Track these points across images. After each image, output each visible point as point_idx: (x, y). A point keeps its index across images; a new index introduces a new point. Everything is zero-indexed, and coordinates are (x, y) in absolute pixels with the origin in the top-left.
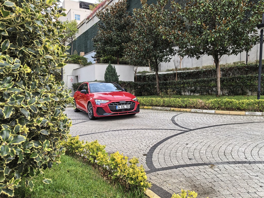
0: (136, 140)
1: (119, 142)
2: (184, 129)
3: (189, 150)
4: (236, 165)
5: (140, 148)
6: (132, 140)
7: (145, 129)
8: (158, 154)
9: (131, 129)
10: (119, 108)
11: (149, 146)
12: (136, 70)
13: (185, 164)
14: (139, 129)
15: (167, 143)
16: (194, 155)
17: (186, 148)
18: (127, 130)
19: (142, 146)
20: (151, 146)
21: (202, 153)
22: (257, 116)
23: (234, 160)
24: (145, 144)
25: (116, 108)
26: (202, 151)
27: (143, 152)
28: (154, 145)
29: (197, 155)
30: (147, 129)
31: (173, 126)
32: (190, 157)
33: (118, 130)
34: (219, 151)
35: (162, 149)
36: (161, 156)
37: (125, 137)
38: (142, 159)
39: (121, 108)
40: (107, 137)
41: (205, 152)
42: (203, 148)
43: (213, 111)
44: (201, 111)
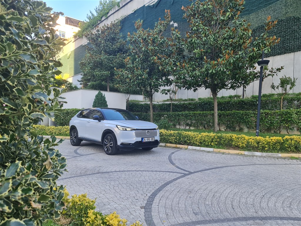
0: (131, 187)
1: (110, 189)
2: (183, 172)
3: (193, 200)
4: (248, 223)
5: (136, 198)
6: (125, 185)
7: (140, 171)
8: (158, 206)
9: (124, 171)
11: (147, 194)
12: (128, 98)
13: (191, 221)
14: (133, 171)
15: (167, 191)
16: (199, 208)
17: (189, 197)
18: (120, 171)
19: (138, 195)
20: (149, 195)
21: (208, 205)
22: (257, 156)
23: (244, 216)
24: (141, 192)
26: (207, 203)
27: (140, 203)
28: (153, 193)
29: (203, 208)
30: (143, 171)
31: (171, 167)
32: (195, 211)
33: (108, 172)
34: (226, 202)
35: (162, 199)
36: (162, 210)
37: (117, 183)
38: (139, 213)
40: (96, 181)
41: (210, 203)
42: (208, 198)
43: (211, 149)
44: (198, 148)
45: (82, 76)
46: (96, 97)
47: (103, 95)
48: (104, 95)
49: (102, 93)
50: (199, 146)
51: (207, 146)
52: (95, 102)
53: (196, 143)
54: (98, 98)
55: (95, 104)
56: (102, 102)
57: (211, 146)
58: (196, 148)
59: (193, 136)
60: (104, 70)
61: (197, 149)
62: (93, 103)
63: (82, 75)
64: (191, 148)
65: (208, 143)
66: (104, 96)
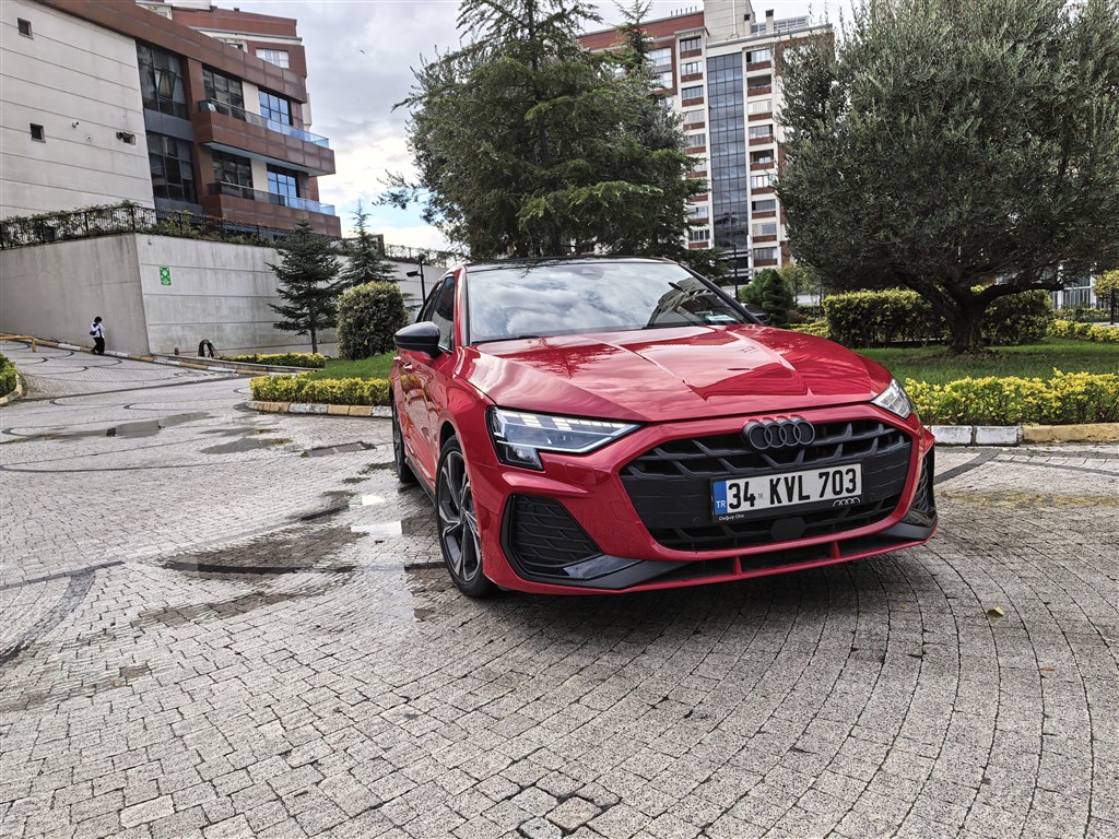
10: (745, 506)
25: (710, 506)
39: (763, 503)
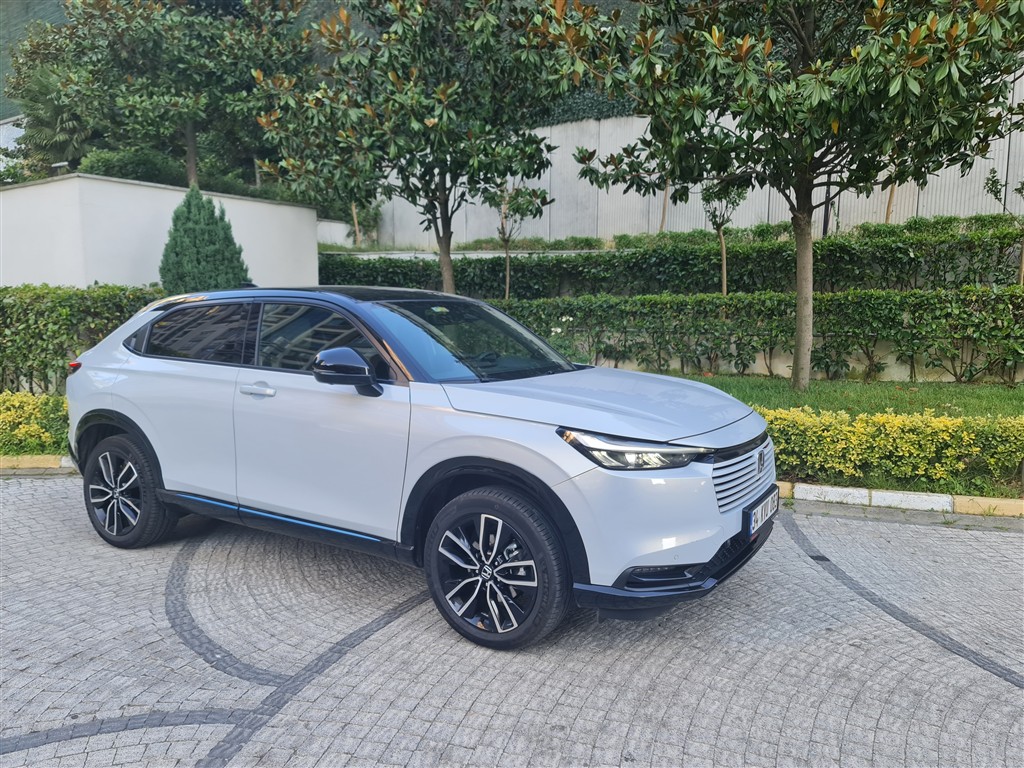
43: (940, 501)
44: (857, 495)
45: (21, 132)
46: (177, 219)
47: (217, 213)
48: (223, 213)
49: (210, 202)
50: (855, 482)
51: (906, 483)
52: (174, 250)
53: (842, 467)
54: (190, 225)
55: (179, 264)
56: (217, 252)
57: (931, 485)
58: (846, 495)
59: (826, 434)
60: (169, 88)
61: (850, 500)
62: (166, 256)
63: (18, 125)
64: (811, 497)
65: (915, 467)
66: (222, 218)
